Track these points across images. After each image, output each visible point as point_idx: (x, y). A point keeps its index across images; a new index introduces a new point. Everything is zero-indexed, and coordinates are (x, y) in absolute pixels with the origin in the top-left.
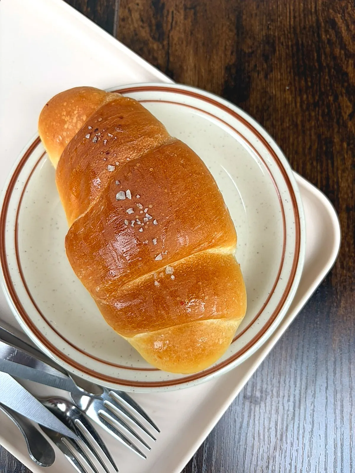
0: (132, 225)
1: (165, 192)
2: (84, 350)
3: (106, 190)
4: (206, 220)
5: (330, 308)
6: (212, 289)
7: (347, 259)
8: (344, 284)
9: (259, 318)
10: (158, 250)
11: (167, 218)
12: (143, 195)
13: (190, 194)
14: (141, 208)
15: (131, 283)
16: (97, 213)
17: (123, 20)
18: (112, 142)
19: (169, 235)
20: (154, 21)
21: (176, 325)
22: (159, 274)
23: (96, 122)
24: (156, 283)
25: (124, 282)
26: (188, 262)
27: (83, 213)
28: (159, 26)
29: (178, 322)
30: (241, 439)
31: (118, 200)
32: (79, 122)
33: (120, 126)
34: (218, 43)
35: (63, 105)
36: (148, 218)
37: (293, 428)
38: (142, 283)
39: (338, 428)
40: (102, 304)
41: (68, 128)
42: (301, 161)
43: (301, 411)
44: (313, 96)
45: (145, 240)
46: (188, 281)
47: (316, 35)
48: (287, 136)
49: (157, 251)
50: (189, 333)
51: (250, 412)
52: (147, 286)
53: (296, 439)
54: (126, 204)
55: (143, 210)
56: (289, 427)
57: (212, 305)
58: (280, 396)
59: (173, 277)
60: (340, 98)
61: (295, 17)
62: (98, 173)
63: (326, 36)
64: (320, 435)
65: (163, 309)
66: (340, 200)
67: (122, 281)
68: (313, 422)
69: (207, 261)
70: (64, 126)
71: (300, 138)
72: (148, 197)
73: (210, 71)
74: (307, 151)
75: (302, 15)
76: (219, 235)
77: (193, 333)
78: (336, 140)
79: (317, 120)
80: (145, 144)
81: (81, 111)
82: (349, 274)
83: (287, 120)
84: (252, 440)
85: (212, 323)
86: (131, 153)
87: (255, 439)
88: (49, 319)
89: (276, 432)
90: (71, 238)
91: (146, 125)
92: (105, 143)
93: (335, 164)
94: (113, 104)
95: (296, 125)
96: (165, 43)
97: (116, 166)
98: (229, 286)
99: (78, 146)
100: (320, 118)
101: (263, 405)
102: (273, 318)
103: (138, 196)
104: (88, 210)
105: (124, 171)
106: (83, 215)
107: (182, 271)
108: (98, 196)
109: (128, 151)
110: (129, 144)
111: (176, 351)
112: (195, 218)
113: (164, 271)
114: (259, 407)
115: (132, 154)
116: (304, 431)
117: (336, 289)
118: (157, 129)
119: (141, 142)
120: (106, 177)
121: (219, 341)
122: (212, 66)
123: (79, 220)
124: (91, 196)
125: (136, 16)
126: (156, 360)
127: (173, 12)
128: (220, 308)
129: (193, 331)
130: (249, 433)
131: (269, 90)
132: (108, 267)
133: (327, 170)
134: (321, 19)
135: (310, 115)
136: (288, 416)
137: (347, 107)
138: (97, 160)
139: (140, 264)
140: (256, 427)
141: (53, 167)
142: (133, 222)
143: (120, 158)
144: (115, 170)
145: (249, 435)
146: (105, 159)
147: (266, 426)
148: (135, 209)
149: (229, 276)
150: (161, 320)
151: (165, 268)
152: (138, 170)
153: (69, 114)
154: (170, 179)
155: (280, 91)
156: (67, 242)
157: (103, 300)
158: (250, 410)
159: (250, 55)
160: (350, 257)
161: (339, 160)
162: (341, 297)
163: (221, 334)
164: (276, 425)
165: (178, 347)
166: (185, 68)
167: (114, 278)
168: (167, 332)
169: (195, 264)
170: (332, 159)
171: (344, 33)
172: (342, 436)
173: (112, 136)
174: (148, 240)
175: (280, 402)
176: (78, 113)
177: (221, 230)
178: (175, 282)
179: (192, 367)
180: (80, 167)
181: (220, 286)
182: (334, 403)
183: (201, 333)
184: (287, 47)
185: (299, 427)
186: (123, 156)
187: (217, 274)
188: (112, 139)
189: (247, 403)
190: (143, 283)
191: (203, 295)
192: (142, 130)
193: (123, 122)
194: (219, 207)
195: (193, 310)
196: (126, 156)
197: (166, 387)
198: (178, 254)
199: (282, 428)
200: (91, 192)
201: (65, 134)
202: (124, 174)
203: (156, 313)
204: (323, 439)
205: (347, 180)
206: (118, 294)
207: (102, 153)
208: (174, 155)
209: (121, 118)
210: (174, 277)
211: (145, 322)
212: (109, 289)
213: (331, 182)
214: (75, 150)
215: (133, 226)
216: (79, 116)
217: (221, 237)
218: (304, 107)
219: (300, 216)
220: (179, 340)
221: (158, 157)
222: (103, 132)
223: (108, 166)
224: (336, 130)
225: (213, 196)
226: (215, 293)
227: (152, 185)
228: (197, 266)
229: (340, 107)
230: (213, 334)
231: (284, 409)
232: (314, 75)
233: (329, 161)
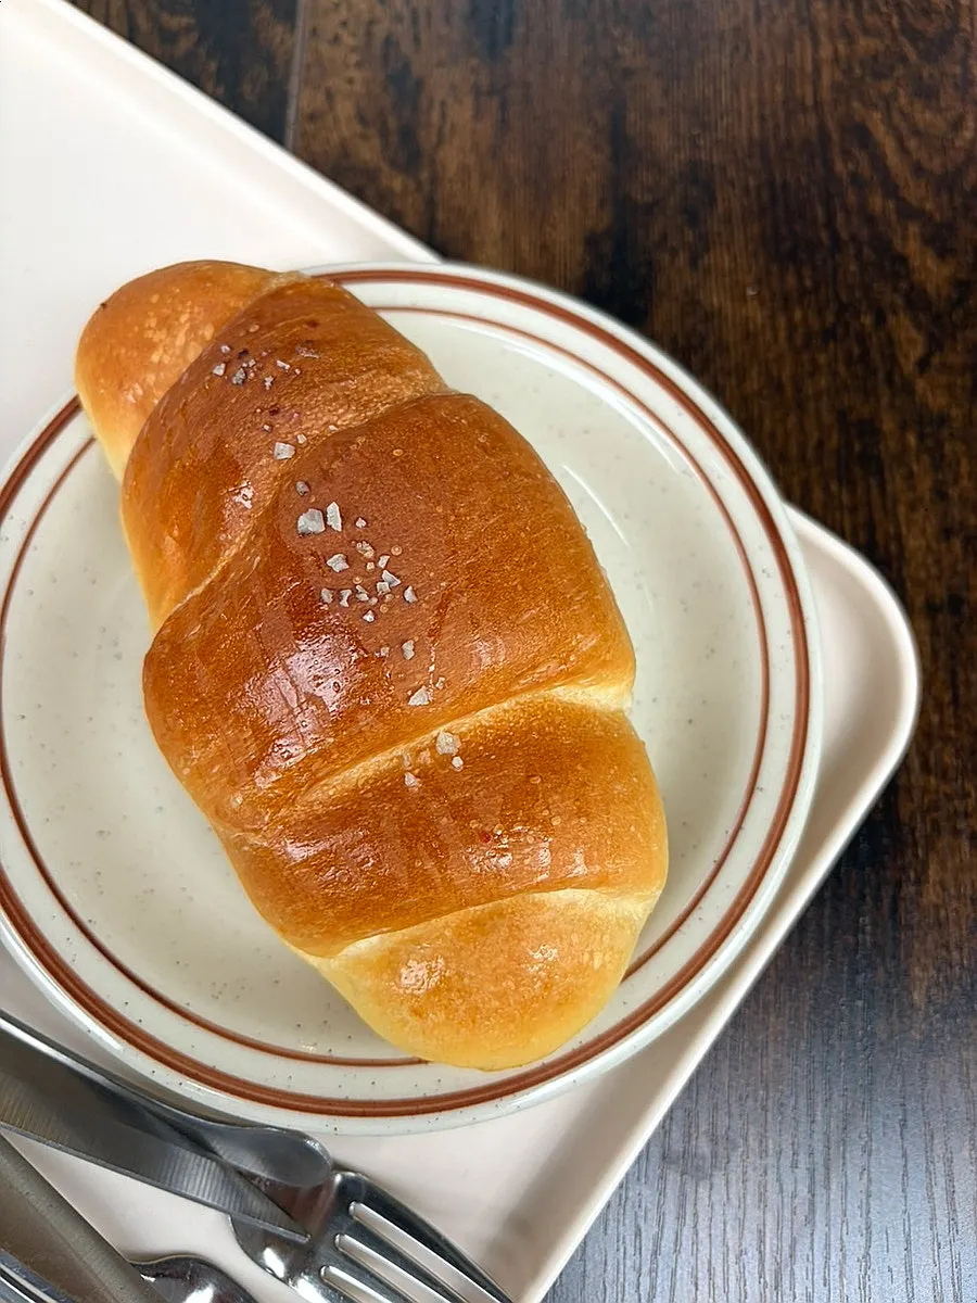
0: (344, 603)
1: (436, 512)
2: (186, 1006)
3: (267, 511)
4: (552, 596)
5: (898, 885)
6: (569, 799)
7: (938, 745)
8: (935, 815)
9: (702, 904)
10: (419, 676)
11: (443, 584)
12: (376, 519)
13: (505, 523)
14: (370, 554)
15: (336, 779)
16: (241, 578)
17: (312, 117)
18: (289, 382)
19: (449, 632)
20: (392, 123)
21: (467, 905)
22: (417, 756)
23: (242, 334)
24: (410, 780)
25: (314, 774)
26: (501, 721)
27: (197, 586)
28: (408, 134)
29: (475, 896)
30: (659, 1289)
31: (303, 534)
32: (193, 343)
33: (310, 344)
34: (564, 178)
35: (149, 303)
36: (390, 584)
37: (812, 1249)
38: (367, 781)
39: (942, 1243)
40: (246, 848)
41: (160, 362)
42: (795, 480)
43: (832, 1197)
44: (820, 312)
45: (381, 647)
46: (501, 774)
47: (818, 162)
48: (756, 413)
49: (415, 679)
50: (504, 932)
51: (682, 1206)
52: (382, 789)
53: (822, 1282)
54: (327, 543)
55: (376, 560)
56: (798, 1247)
57: (573, 845)
58: (771, 1152)
59: (458, 762)
60: (891, 320)
61: (762, 118)
62: (245, 465)
63: (846, 166)
64: (890, 1270)
65: (430, 855)
66: (909, 585)
67: (311, 771)
68: (868, 1228)
69: (553, 721)
70: (148, 358)
71: (792, 420)
72: (388, 524)
73: (544, 247)
74: (810, 454)
75: (781, 114)
76: (588, 643)
77: (516, 933)
78: (888, 424)
79: (835, 374)
80: (379, 392)
81: (199, 313)
82: (945, 788)
83: (754, 373)
84: (689, 1291)
85: (572, 904)
86: (341, 411)
87: (700, 1287)
88: (83, 916)
89: (762, 1261)
90: (164, 656)
91: (381, 344)
92: (268, 384)
93: (889, 488)
94: (290, 292)
95: (780, 387)
96: (425, 175)
97: (296, 446)
98: (619, 793)
99: (190, 398)
100: (842, 369)
101: (719, 1180)
102: (743, 901)
103: (361, 523)
104: (215, 574)
105: (320, 456)
106: (199, 590)
107: (485, 745)
108: (243, 533)
109: (331, 406)
110: (333, 387)
111: (466, 992)
112: (520, 588)
113: (433, 747)
114: (708, 1186)
115: (343, 414)
116: (844, 1257)
117: (913, 831)
118: (412, 357)
119: (369, 384)
120: (269, 477)
121: (592, 958)
122: (550, 235)
123: (187, 605)
124: (225, 532)
125: (344, 109)
126: (405, 1023)
127: (443, 104)
128: (595, 854)
129: (517, 927)
130: (681, 1268)
131: (701, 297)
132: (268, 731)
133: (869, 504)
134: (832, 126)
135: (814, 361)
136: (794, 1212)
137: (911, 341)
138: (244, 430)
139: (364, 719)
140: (701, 1248)
141: (110, 477)
142: (347, 593)
143: (309, 425)
144: (295, 456)
145: (682, 1274)
146: (267, 427)
147: (730, 1245)
148: (351, 559)
149: (618, 765)
150: (422, 889)
151: (436, 738)
152: (362, 454)
153: (166, 323)
154: (450, 480)
155: (732, 300)
156: (149, 671)
157: (253, 834)
158: (683, 1195)
159: (649, 209)
160: (946, 739)
161: (898, 477)
162: (927, 854)
163: (598, 937)
164: (762, 1241)
165: (471, 978)
166: (476, 238)
167: (287, 762)
168: (438, 934)
169: (521, 727)
170: (880, 472)
171: (893, 159)
172: (956, 1270)
173: (288, 367)
174: (388, 645)
175: (769, 1172)
176: (190, 320)
177: (594, 630)
178: (465, 776)
179: (511, 1044)
180: (193, 453)
181: (593, 791)
182: (927, 1170)
183: (539, 933)
184: (747, 190)
185: (827, 1246)
186: (316, 419)
187: (585, 756)
188: (287, 375)
189: (673, 1177)
190: (371, 782)
191: (546, 813)
192: (370, 355)
193: (316, 334)
194: (586, 566)
195: (518, 857)
196: (325, 419)
197: (431, 1117)
198: (473, 689)
199: (779, 1250)
200: (223, 521)
201: (151, 378)
202: (319, 463)
203: (409, 867)
204: (900, 1279)
205: (924, 532)
206: (295, 816)
207: (259, 411)
208: (459, 421)
209: (314, 324)
210: (462, 762)
211: (377, 897)
212: (271, 799)
213: (880, 537)
214: (183, 409)
215: (347, 605)
216: (193, 329)
217: (595, 648)
218: (799, 340)
219: (805, 615)
220: (475, 956)
221: (417, 422)
222: (262, 358)
223: (274, 445)
224: (885, 401)
225: (568, 536)
226: (579, 808)
227: (399, 492)
228: (527, 733)
229: (890, 342)
230: (575, 939)
231: (781, 1191)
232: (819, 263)
233: (873, 482)
